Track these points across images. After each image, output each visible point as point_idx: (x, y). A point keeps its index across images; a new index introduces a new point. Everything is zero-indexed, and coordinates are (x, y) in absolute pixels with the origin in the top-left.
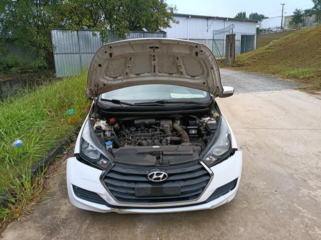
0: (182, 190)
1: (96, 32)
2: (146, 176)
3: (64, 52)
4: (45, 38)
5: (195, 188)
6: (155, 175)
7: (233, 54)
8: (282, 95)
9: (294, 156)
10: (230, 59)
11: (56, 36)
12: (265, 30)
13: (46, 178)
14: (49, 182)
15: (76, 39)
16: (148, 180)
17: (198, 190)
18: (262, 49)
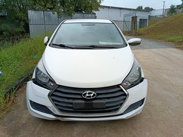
0: (107, 105)
1: (55, 12)
2: (81, 94)
3: (35, 24)
4: (24, 15)
5: (116, 104)
6: (87, 93)
7: (135, 28)
8: (166, 51)
9: (178, 85)
10: (134, 31)
11: (31, 14)
12: (153, 17)
13: (16, 96)
14: (17, 99)
15: (43, 16)
16: (82, 97)
17: (117, 106)
18: (153, 26)
